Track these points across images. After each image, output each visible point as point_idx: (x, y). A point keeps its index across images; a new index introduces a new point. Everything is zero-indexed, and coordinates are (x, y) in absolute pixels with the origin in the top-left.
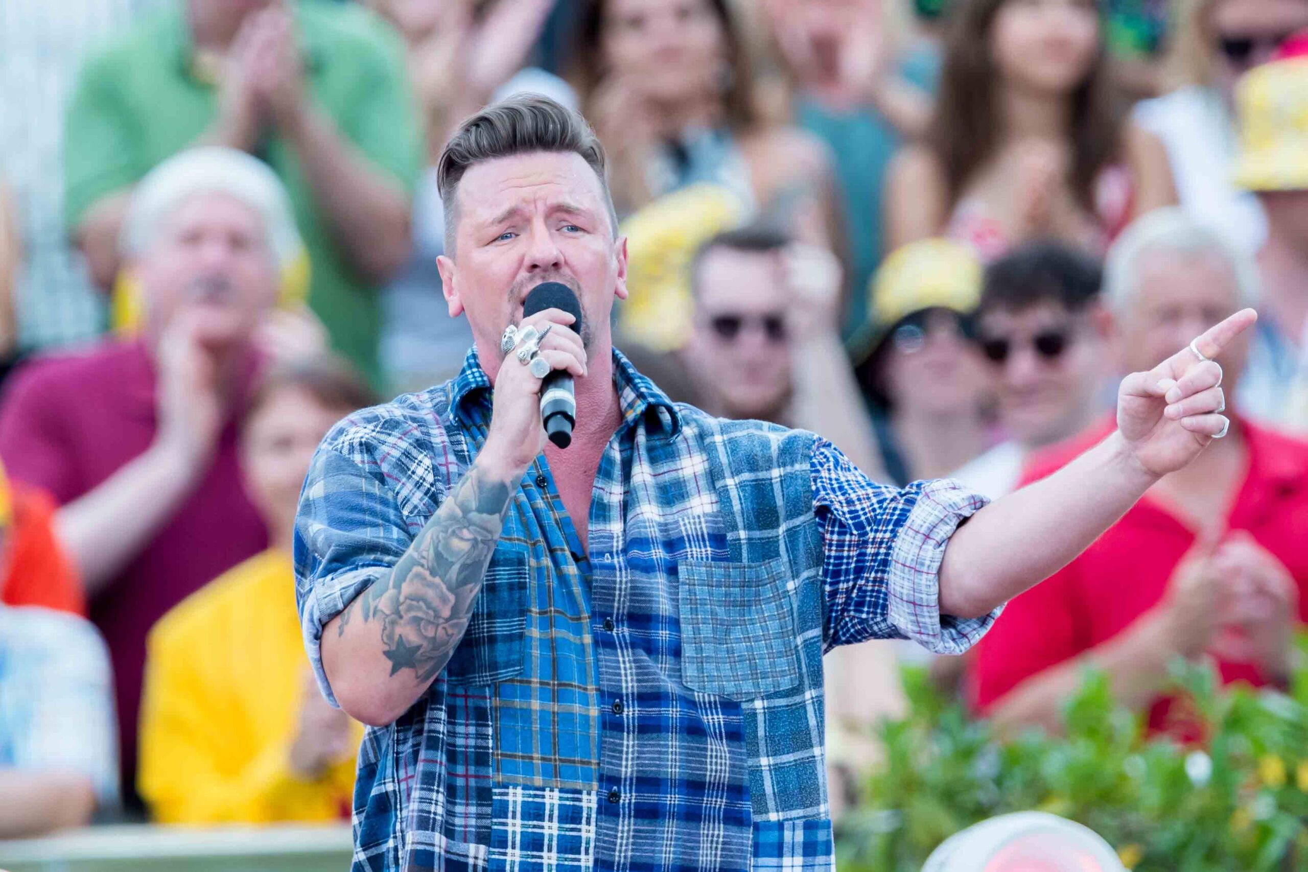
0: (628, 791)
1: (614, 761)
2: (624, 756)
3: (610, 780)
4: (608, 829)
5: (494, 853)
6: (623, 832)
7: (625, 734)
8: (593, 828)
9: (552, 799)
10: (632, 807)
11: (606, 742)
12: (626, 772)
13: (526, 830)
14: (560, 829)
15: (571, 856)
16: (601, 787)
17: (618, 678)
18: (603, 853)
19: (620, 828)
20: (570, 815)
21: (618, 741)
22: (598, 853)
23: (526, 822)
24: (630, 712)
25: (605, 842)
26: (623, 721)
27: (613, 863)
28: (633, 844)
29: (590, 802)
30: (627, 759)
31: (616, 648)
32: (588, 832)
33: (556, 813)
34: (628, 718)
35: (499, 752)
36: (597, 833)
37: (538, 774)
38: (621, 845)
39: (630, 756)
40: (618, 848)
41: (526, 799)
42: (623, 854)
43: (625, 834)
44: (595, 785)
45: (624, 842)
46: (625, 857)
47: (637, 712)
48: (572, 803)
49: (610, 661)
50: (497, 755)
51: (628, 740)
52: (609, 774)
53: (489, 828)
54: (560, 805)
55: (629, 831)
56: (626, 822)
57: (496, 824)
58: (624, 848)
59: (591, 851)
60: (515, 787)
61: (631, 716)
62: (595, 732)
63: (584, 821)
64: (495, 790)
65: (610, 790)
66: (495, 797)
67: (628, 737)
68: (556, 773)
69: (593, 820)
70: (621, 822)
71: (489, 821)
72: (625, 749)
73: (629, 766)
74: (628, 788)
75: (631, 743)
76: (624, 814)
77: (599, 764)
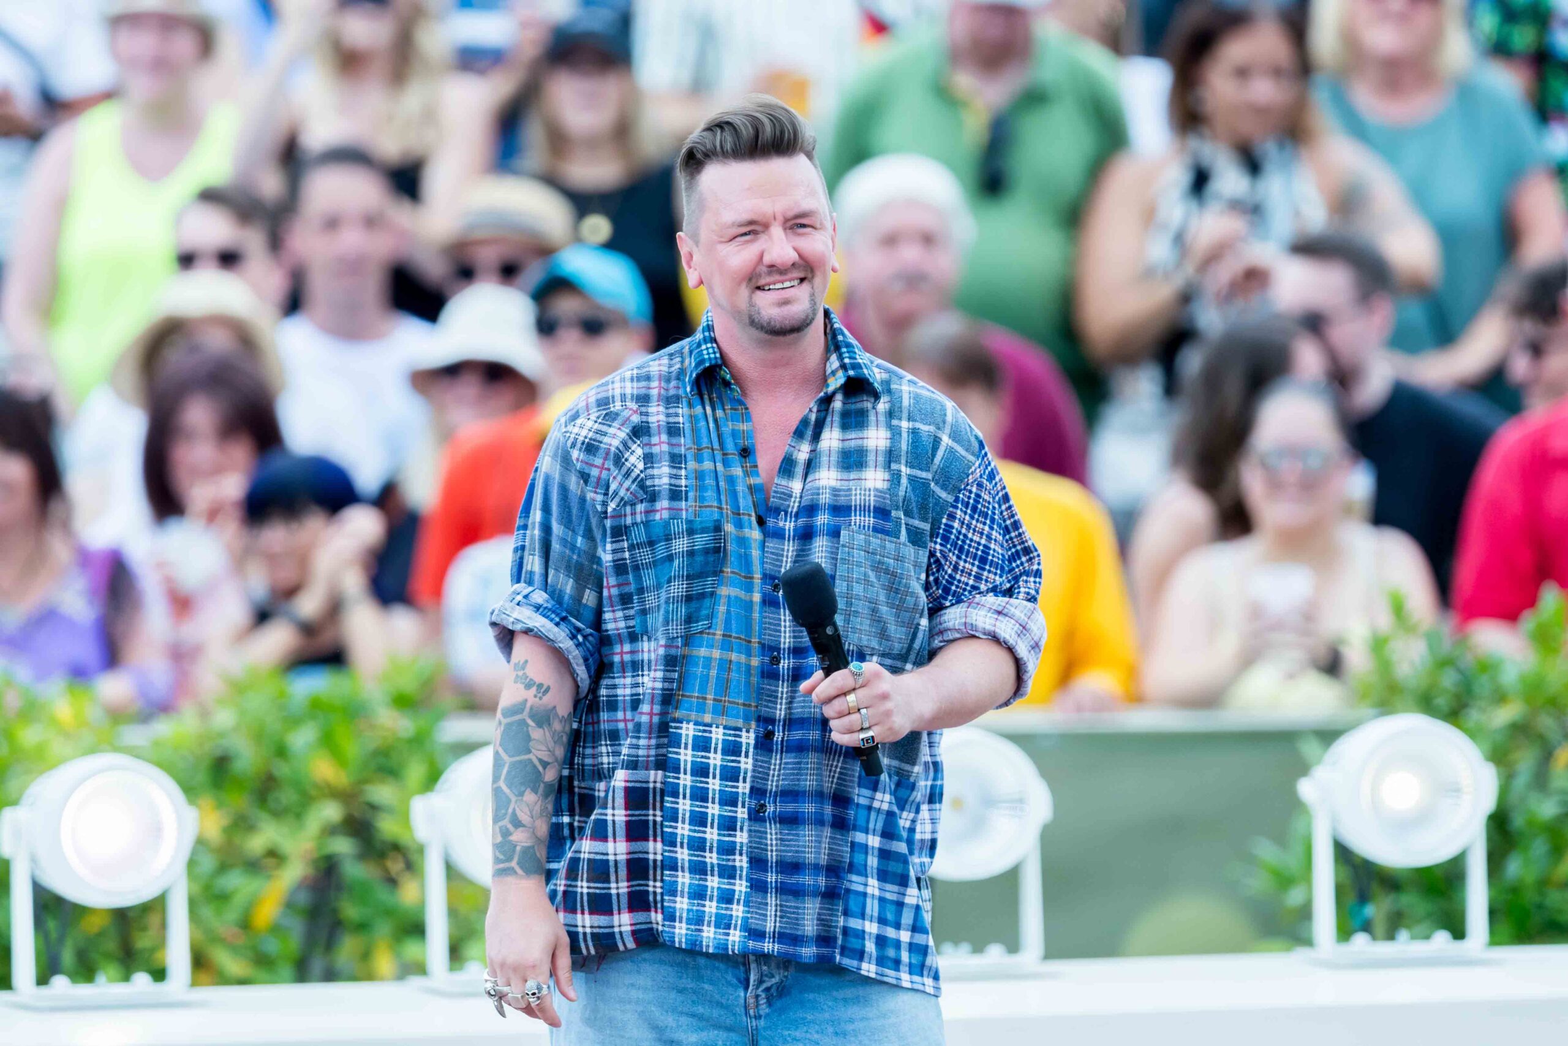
0: (781, 730)
1: (770, 704)
2: (779, 701)
3: (764, 721)
4: (762, 761)
5: (669, 777)
6: (775, 765)
7: (781, 682)
8: (750, 760)
9: (718, 735)
10: (785, 744)
11: (763, 689)
12: (780, 715)
13: (694, 759)
14: (723, 760)
15: (730, 783)
16: (758, 726)
17: (778, 634)
18: (757, 782)
19: (773, 761)
20: (731, 748)
21: (773, 688)
22: (753, 782)
23: (695, 753)
24: (785, 664)
25: (760, 772)
26: (779, 671)
27: (766, 790)
28: (783, 775)
29: (748, 738)
30: (781, 704)
31: (780, 608)
32: (746, 764)
33: (720, 746)
34: (783, 669)
35: (681, 693)
36: (754, 766)
37: (709, 712)
38: (773, 776)
39: (784, 701)
40: (770, 778)
41: (696, 733)
42: (774, 784)
43: (777, 767)
44: (753, 724)
45: (776, 773)
46: (777, 786)
47: (791, 664)
48: (733, 739)
49: (773, 619)
50: (679, 695)
51: (783, 688)
52: (766, 715)
53: (665, 755)
54: (723, 740)
55: (780, 764)
56: (778, 757)
57: (670, 752)
58: (775, 778)
59: (748, 780)
60: (688, 722)
61: (786, 667)
62: (755, 679)
63: (743, 754)
64: (673, 724)
65: (766, 729)
66: (671, 730)
67: (783, 685)
68: (723, 713)
69: (751, 754)
70: (774, 757)
71: (665, 750)
72: (780, 695)
73: (783, 710)
74: (781, 728)
75: (785, 690)
76: (777, 749)
77: (757, 707)
